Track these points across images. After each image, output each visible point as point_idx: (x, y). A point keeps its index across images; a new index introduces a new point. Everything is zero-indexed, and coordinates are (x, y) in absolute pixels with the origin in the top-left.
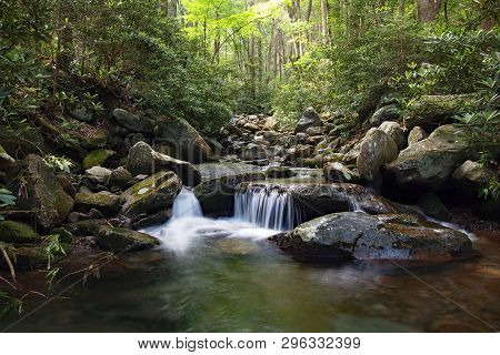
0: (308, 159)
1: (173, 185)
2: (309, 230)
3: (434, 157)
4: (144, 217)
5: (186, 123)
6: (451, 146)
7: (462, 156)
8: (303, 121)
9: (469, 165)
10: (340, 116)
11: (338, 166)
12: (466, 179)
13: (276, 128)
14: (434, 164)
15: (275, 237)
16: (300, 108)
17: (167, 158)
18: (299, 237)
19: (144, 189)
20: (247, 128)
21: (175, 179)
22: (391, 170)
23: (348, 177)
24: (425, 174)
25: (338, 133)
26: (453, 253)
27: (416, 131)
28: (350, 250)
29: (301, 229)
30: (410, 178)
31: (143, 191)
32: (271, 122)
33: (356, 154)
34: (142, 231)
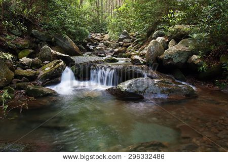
0: (123, 54)
1: (62, 66)
2: (124, 86)
3: (179, 53)
4: (48, 81)
5: (67, 37)
6: (187, 48)
7: (192, 53)
8: (122, 36)
9: (195, 57)
10: (139, 34)
11: (137, 57)
13: (109, 40)
14: (179, 56)
15: (109, 89)
16: (121, 31)
17: (59, 53)
18: (119, 89)
19: (48, 68)
20: (96, 39)
21: (62, 63)
22: (161, 59)
23: (142, 62)
24: (176, 61)
25: (137, 42)
26: (187, 95)
27: (172, 42)
28: (142, 95)
29: (121, 85)
30: (169, 63)
31: (47, 69)
32: (107, 36)
33: (145, 52)
34: (47, 87)
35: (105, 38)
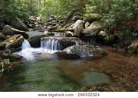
0: (56, 30)
3: (94, 30)
4: (14, 49)
7: (100, 30)
8: (50, 19)
9: (102, 32)
10: (61, 18)
11: (70, 32)
12: (101, 35)
14: (94, 32)
15: (56, 53)
16: (49, 15)
17: (17, 30)
19: (12, 40)
20: (32, 20)
23: (73, 35)
24: (92, 34)
25: (62, 22)
28: (79, 55)
30: (88, 35)
31: (11, 41)
35: (37, 19)
